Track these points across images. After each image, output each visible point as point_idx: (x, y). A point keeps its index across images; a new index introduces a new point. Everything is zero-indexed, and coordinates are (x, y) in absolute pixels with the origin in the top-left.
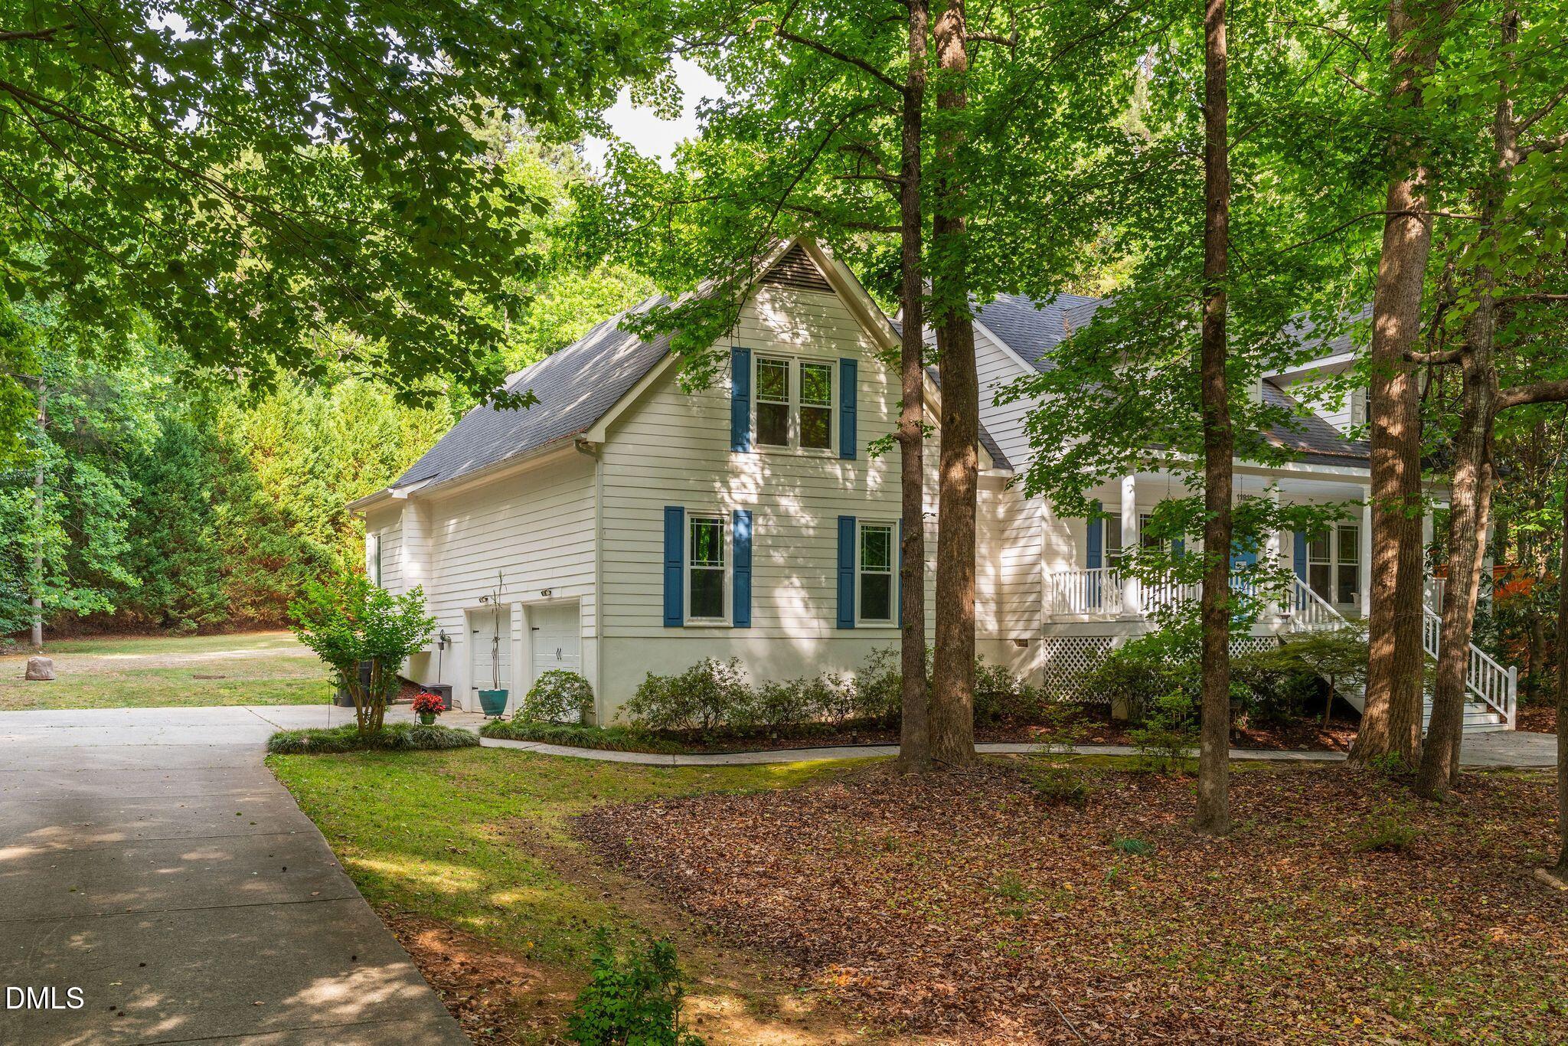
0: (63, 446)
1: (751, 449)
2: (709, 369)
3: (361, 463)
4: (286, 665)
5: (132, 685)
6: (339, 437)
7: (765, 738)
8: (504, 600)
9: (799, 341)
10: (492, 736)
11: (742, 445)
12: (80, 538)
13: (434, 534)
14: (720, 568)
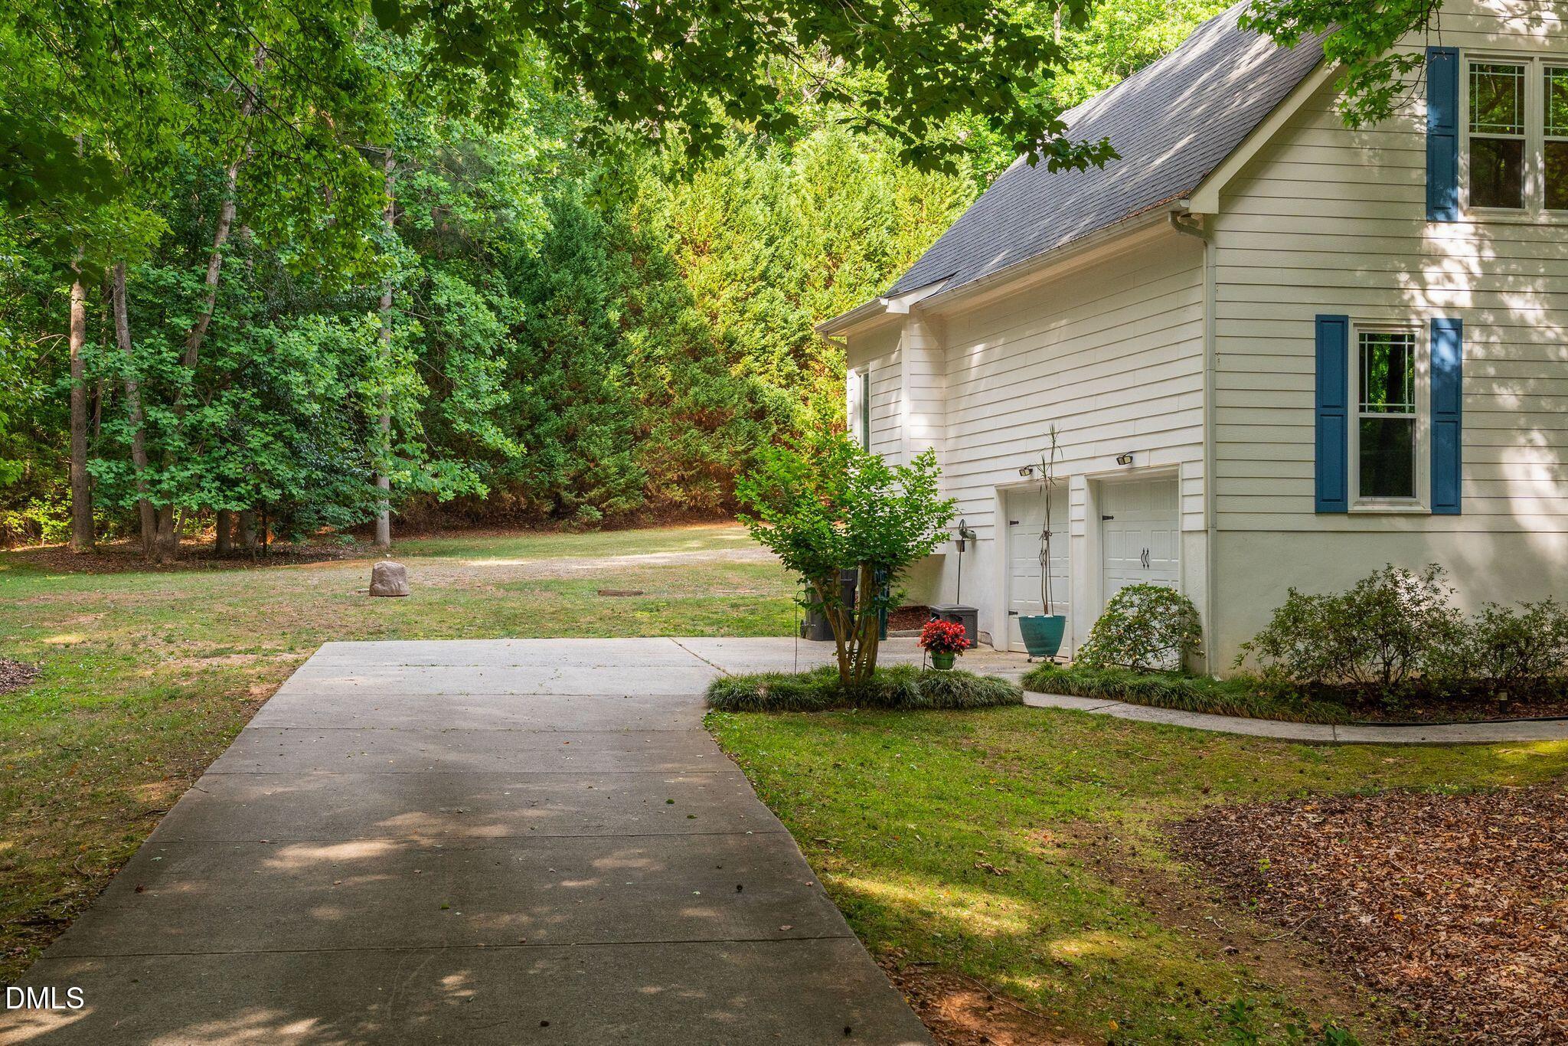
0: (418, 251)
1: (1460, 216)
2: (1389, 85)
3: (837, 260)
4: (729, 574)
5: (513, 604)
6: (805, 221)
7: (1487, 700)
8: (1058, 472)
9: (1540, 31)
10: (1041, 689)
11: (1444, 209)
12: (441, 385)
13: (949, 370)
14: (1408, 415)
